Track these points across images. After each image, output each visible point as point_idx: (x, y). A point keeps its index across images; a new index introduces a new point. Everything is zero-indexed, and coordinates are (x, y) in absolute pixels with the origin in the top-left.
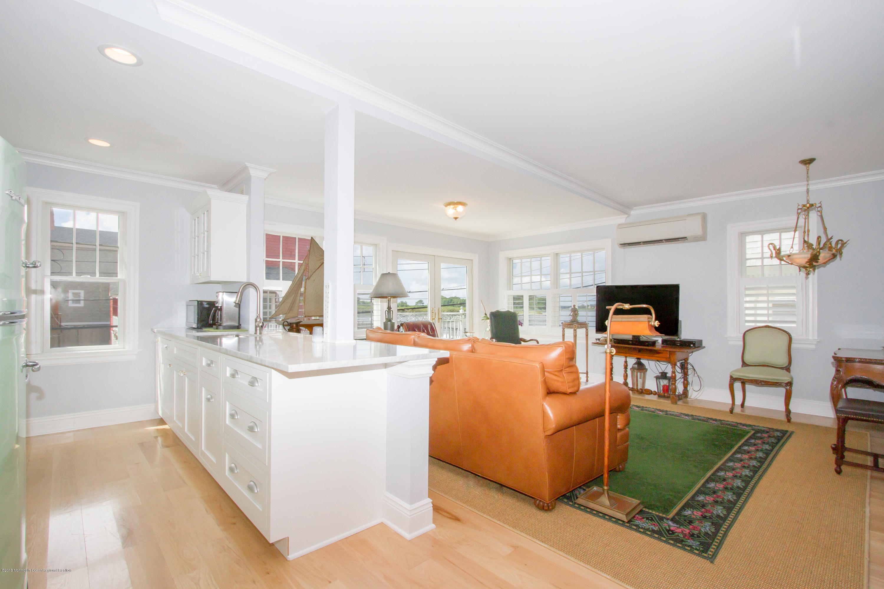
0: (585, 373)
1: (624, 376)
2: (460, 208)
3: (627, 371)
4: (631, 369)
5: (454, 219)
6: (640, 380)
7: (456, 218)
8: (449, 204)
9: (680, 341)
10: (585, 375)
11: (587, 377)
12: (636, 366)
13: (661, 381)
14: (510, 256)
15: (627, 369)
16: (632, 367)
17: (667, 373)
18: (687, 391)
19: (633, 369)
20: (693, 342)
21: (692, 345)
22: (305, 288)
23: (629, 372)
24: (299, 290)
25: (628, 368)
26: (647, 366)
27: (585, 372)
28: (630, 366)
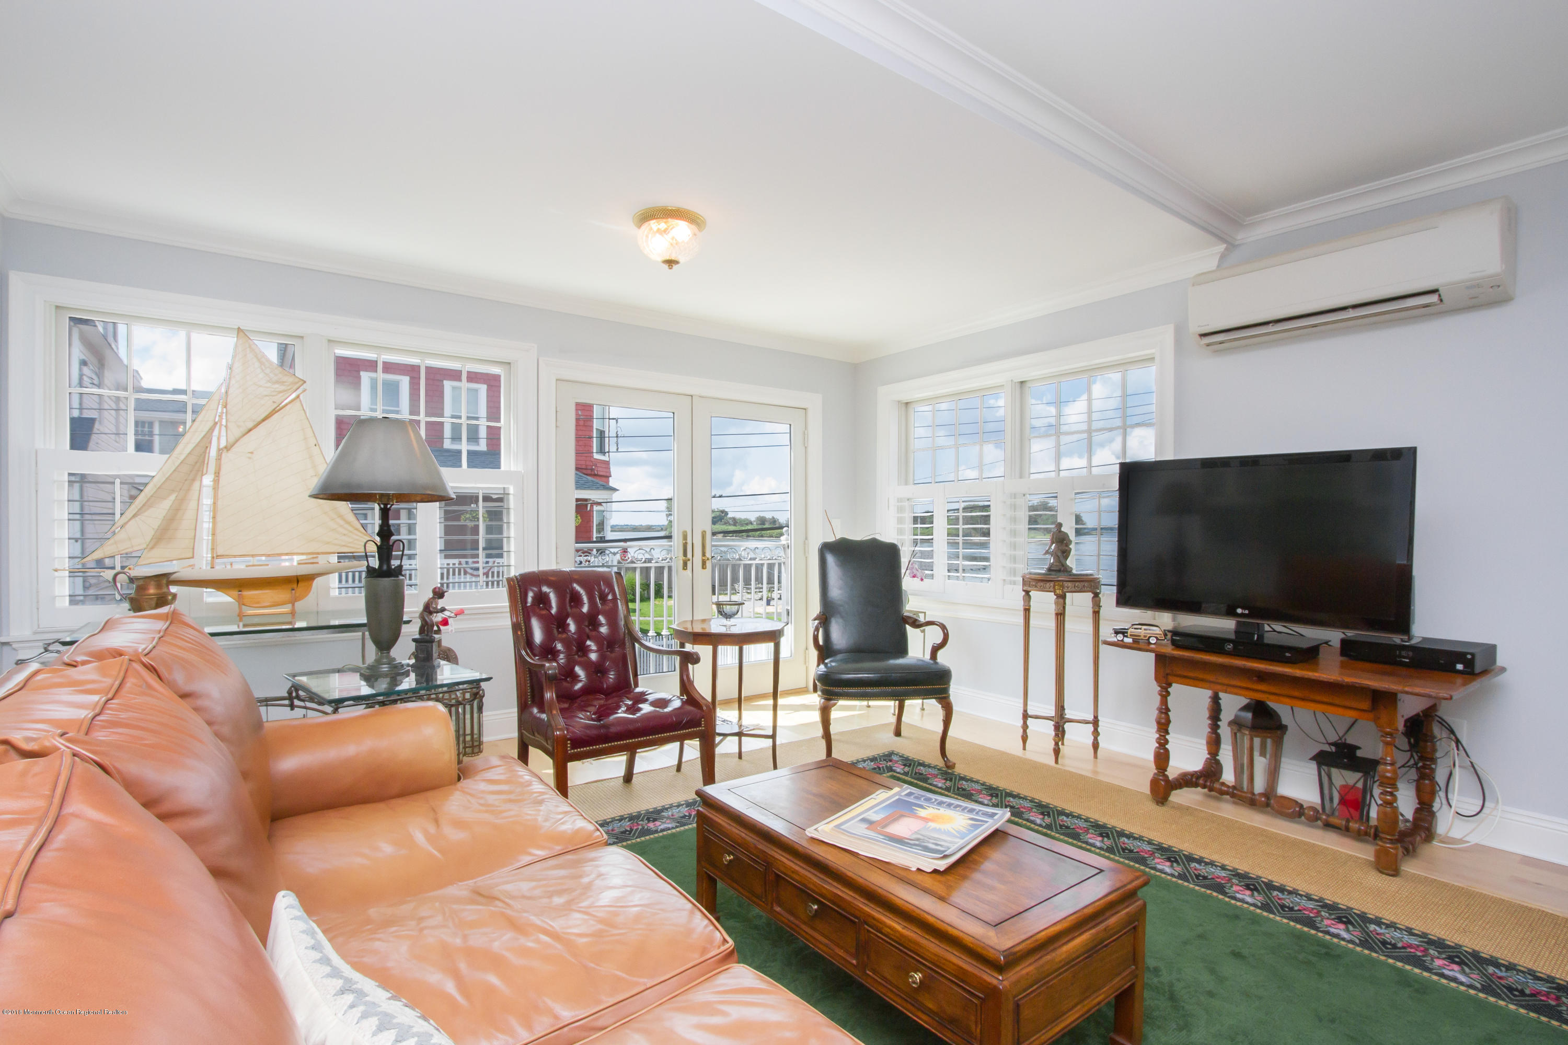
0: (1087, 722)
1: (1209, 743)
2: (681, 230)
3: (1218, 727)
4: (1231, 723)
5: (666, 266)
6: (1263, 759)
7: (671, 263)
8: (647, 216)
9: (1413, 648)
10: (1090, 727)
11: (1096, 733)
12: (1249, 715)
13: (1335, 772)
14: (906, 398)
15: (1220, 720)
16: (1236, 716)
17: (1359, 748)
18: (1432, 814)
19: (1236, 724)
20: (1466, 654)
21: (1460, 667)
22: (217, 474)
23: (1225, 731)
24: (194, 480)
25: (1222, 717)
26: (1286, 719)
27: (1090, 717)
28: (1227, 716)
